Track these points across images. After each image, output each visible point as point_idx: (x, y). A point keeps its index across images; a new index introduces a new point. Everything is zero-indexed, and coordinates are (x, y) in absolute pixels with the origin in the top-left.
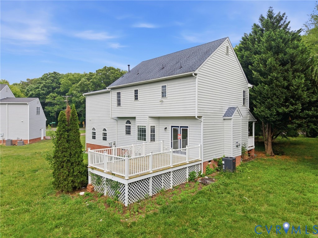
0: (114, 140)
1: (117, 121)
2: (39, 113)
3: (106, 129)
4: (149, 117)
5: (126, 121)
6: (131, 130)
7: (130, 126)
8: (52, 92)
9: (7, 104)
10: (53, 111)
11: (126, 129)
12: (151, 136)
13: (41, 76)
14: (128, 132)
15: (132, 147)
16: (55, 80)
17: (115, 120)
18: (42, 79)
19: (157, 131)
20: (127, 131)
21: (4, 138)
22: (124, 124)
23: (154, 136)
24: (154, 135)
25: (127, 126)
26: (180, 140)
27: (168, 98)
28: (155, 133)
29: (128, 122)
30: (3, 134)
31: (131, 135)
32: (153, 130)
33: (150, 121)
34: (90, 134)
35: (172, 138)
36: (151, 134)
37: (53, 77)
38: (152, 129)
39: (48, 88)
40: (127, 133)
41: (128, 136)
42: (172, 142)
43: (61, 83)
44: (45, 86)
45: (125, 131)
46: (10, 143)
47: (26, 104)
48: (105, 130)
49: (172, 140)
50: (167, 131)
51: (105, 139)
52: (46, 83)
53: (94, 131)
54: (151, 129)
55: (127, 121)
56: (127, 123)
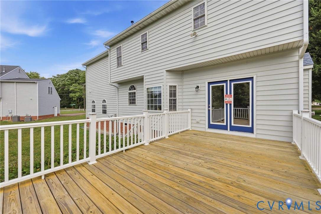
0: (115, 113)
1: (118, 89)
2: (51, 93)
3: (106, 100)
4: (167, 71)
5: (129, 86)
6: (136, 98)
7: (135, 93)
8: (75, 83)
9: (15, 83)
10: (75, 97)
11: (130, 97)
12: (170, 103)
13: (67, 72)
14: (132, 101)
15: (144, 118)
16: (77, 75)
17: (116, 88)
18: (68, 74)
19: (180, 94)
20: (130, 100)
21: (12, 114)
22: (126, 91)
23: (175, 103)
24: (175, 100)
25: (130, 93)
26: (230, 104)
27: (209, 26)
28: (177, 97)
29: (133, 88)
30: (11, 111)
31: (136, 104)
32: (173, 93)
33: (168, 77)
34: (90, 108)
35: (209, 104)
36: (170, 99)
37: (76, 72)
38: (172, 91)
39: (72, 80)
40: (130, 103)
41: (132, 106)
42: (209, 110)
43: (81, 76)
44: (69, 79)
45: (128, 100)
46: (17, 119)
47: (35, 83)
48: (104, 101)
49: (209, 107)
50: (200, 93)
51: (104, 112)
52: (70, 77)
53: (94, 104)
54: (170, 91)
55: (131, 87)
56: (130, 90)
